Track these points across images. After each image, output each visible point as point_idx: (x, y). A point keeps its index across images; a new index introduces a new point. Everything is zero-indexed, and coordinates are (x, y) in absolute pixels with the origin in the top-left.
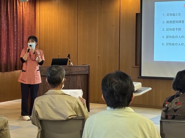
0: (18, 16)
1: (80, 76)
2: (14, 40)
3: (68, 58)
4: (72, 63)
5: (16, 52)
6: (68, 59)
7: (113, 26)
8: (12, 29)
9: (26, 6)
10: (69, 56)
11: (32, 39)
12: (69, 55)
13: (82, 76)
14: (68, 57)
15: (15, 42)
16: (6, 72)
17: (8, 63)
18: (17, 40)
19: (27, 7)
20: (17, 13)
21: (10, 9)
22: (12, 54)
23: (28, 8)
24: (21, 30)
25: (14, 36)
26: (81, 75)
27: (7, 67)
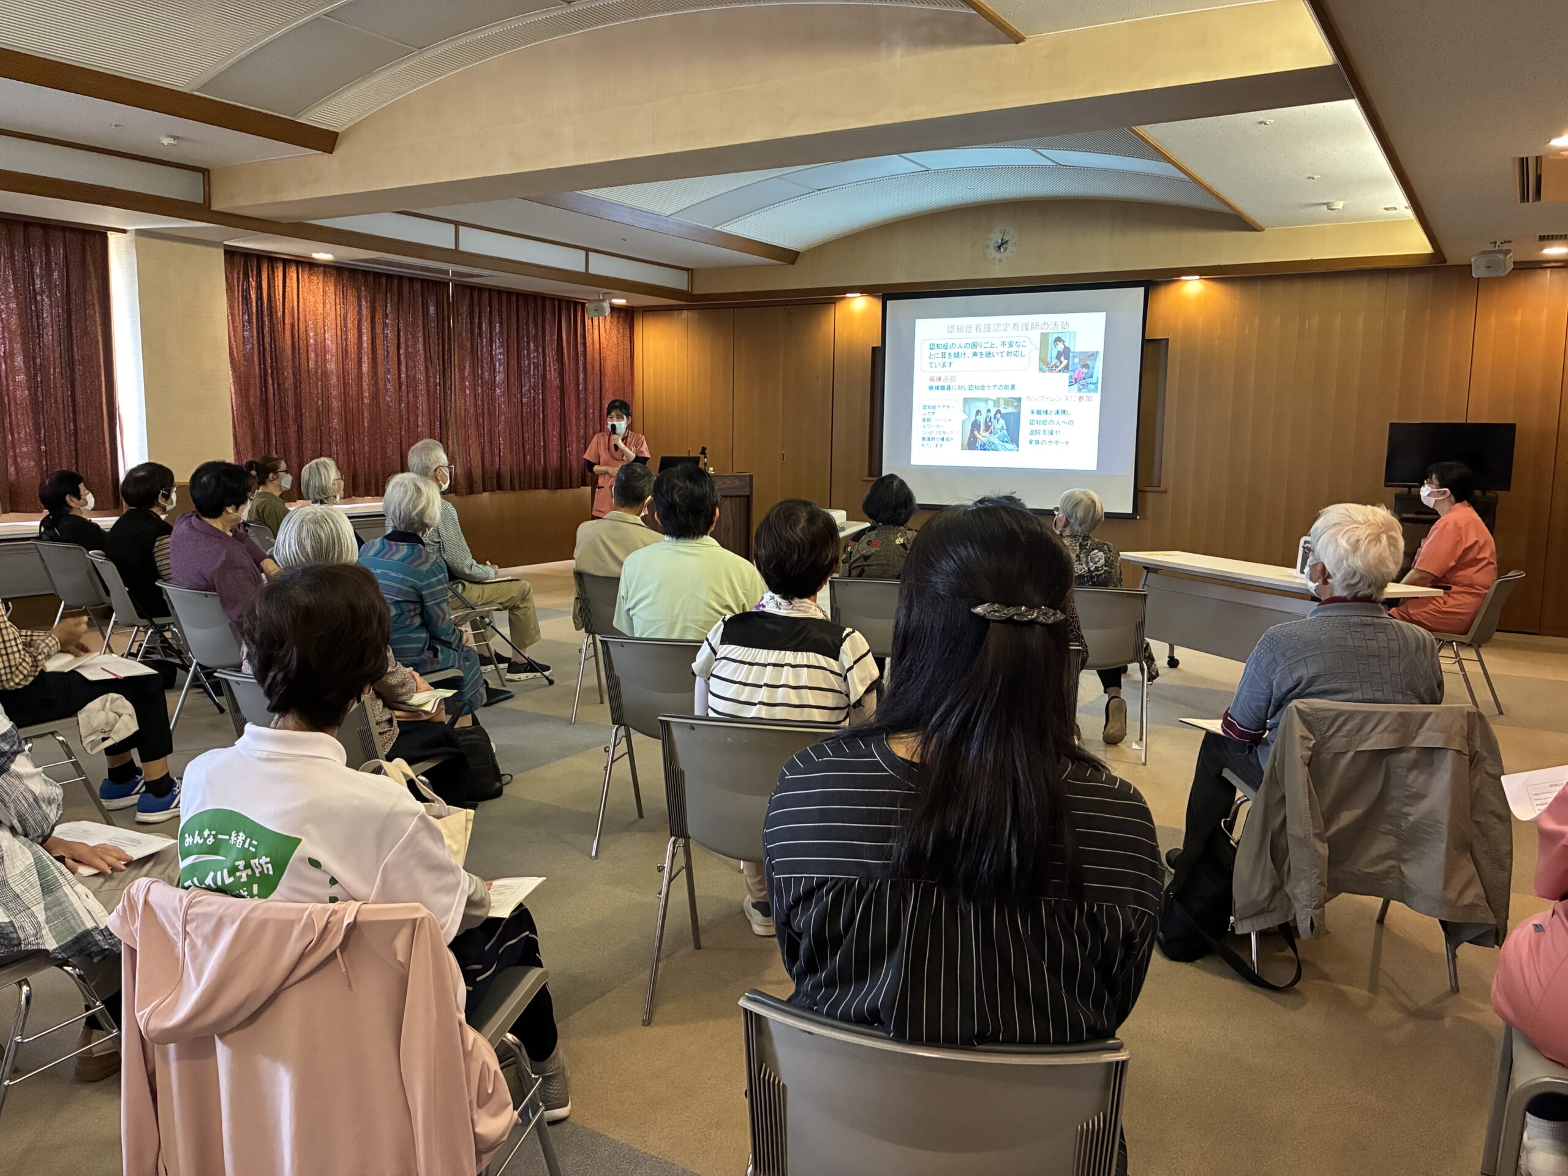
0: (589, 353)
1: (729, 499)
2: (578, 414)
3: (699, 455)
4: (711, 469)
5: (583, 441)
6: (699, 458)
7: (818, 378)
8: (572, 386)
9: (608, 327)
10: (703, 451)
11: (619, 412)
12: (704, 449)
13: (733, 499)
14: (701, 453)
15: (581, 416)
16: (559, 491)
17: (564, 467)
18: (586, 412)
19: (610, 329)
20: (585, 344)
21: (568, 335)
22: (574, 445)
23: (614, 333)
24: (597, 387)
25: (578, 402)
26: (731, 496)
27: (561, 479)
